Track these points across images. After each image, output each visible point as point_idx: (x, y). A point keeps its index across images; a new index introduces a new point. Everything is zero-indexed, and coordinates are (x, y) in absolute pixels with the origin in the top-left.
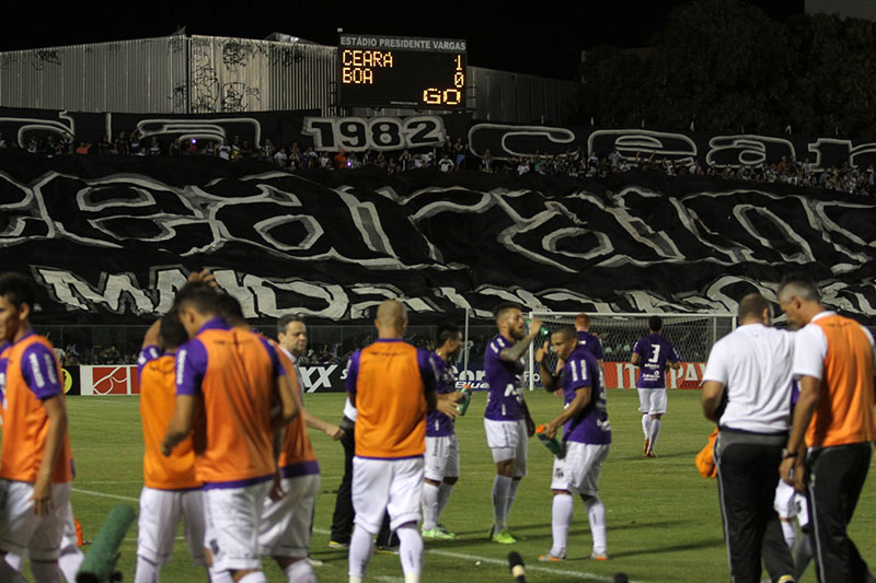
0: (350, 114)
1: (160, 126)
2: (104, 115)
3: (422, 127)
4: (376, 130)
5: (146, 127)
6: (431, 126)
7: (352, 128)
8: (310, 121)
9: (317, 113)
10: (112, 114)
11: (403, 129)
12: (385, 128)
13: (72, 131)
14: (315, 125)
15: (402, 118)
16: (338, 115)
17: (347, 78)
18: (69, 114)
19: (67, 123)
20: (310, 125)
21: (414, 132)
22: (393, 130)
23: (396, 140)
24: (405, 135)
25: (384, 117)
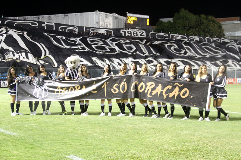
0: (129, 29)
1: (94, 30)
2: (83, 27)
3: (141, 33)
4: (134, 32)
5: (92, 30)
6: (143, 32)
7: (129, 32)
8: (122, 30)
9: (123, 29)
10: (85, 27)
11: (138, 33)
12: (135, 32)
13: (77, 30)
14: (123, 31)
15: (138, 31)
16: (127, 29)
17: (129, 22)
18: (77, 26)
19: (76, 28)
20: (122, 31)
21: (140, 34)
22: (137, 33)
23: (137, 35)
24: (139, 34)
25: (135, 30)
